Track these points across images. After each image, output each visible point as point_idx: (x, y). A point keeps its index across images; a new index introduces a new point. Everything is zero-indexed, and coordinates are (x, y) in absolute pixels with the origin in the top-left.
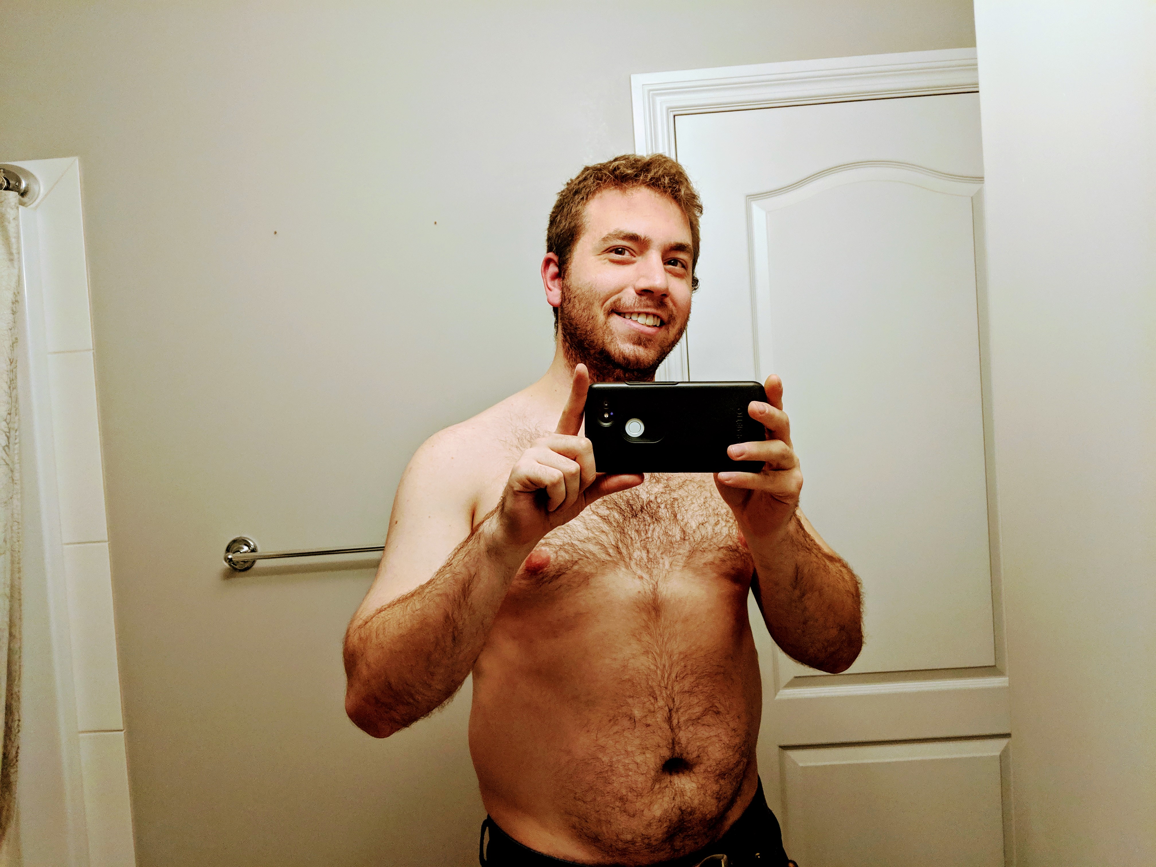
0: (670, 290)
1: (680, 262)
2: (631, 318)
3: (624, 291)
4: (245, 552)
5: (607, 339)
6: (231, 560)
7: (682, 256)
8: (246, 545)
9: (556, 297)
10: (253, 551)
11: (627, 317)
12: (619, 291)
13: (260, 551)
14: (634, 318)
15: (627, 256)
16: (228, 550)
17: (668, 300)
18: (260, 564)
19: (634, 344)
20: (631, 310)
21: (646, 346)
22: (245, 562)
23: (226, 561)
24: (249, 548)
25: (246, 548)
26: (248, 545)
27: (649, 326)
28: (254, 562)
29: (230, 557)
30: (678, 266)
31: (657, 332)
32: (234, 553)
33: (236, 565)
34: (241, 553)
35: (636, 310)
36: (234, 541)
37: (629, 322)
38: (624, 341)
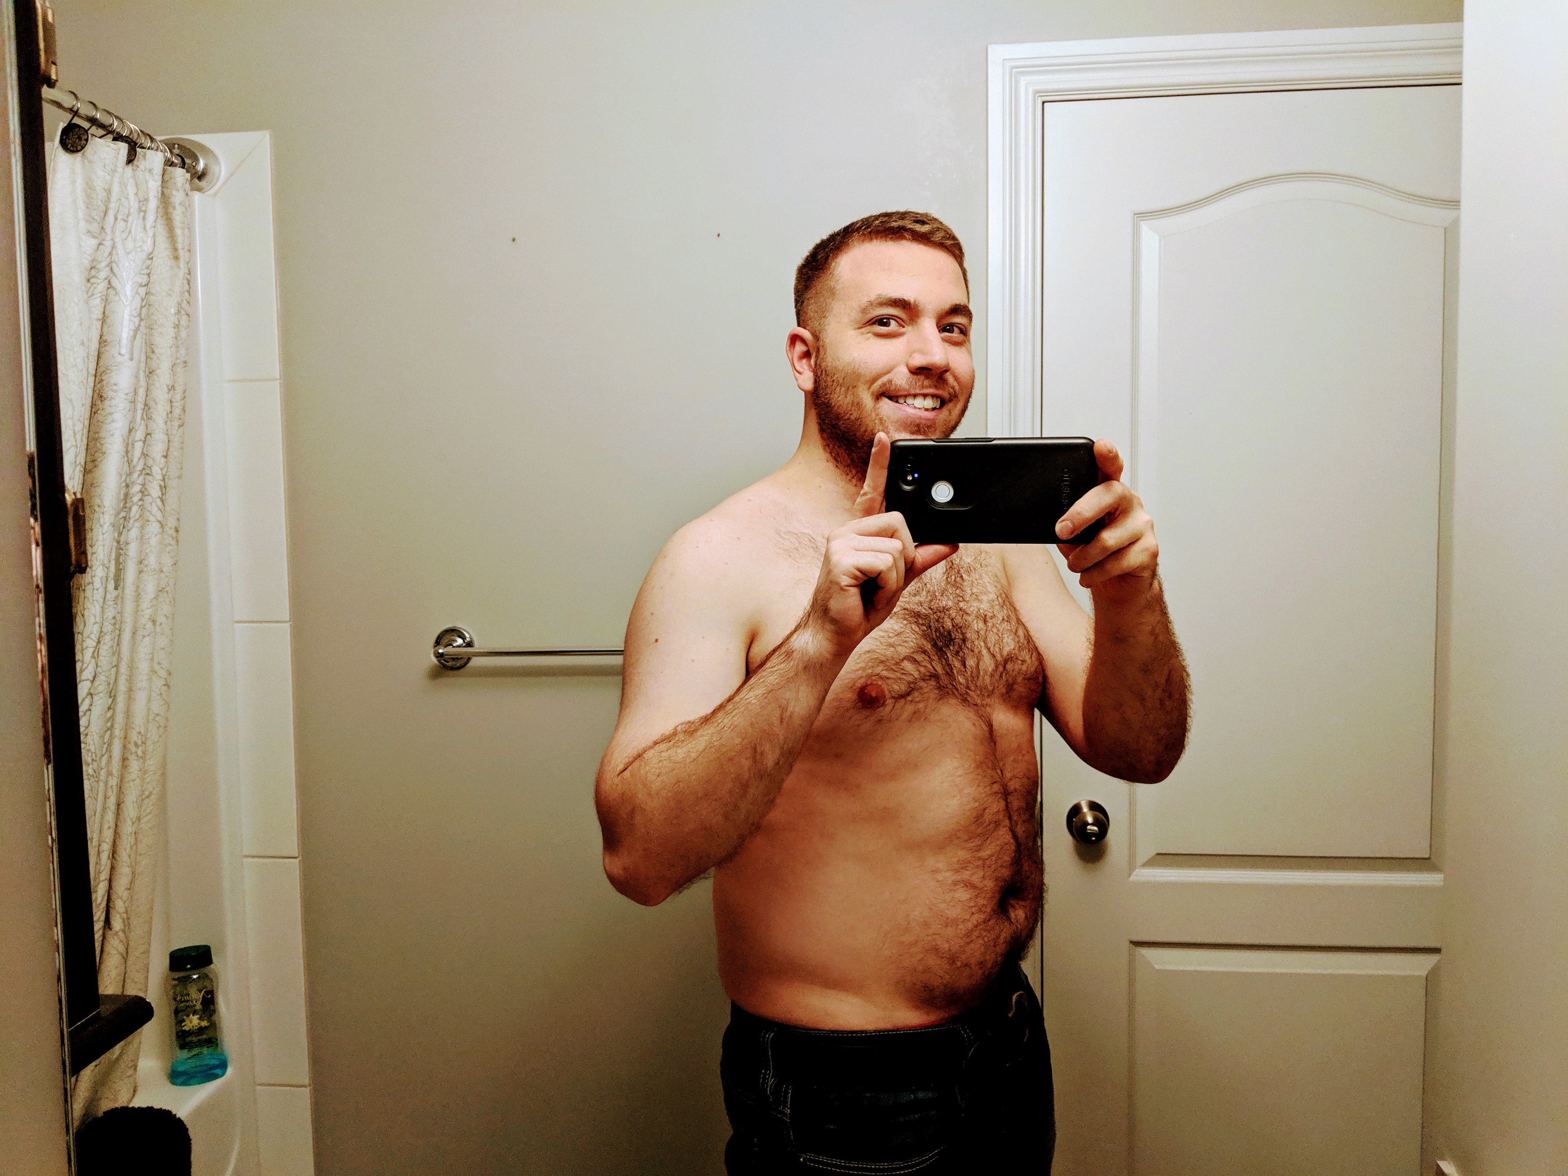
0: (951, 365)
1: (958, 328)
2: (905, 402)
3: (897, 370)
4: (459, 646)
6: (442, 655)
7: (960, 321)
8: (460, 637)
9: (806, 379)
10: (469, 645)
11: (901, 402)
12: (890, 371)
13: (478, 646)
14: (910, 401)
15: (893, 327)
16: (438, 643)
17: (948, 378)
18: (476, 662)
19: (913, 433)
20: (905, 393)
21: (924, 434)
22: (458, 658)
23: (436, 655)
24: (464, 641)
25: (460, 641)
26: (463, 638)
27: (927, 410)
28: (469, 659)
29: (441, 651)
30: (955, 333)
31: (936, 416)
32: (445, 647)
33: (448, 662)
34: (454, 647)
35: (912, 391)
36: (446, 632)
37: (903, 407)
38: (897, 429)
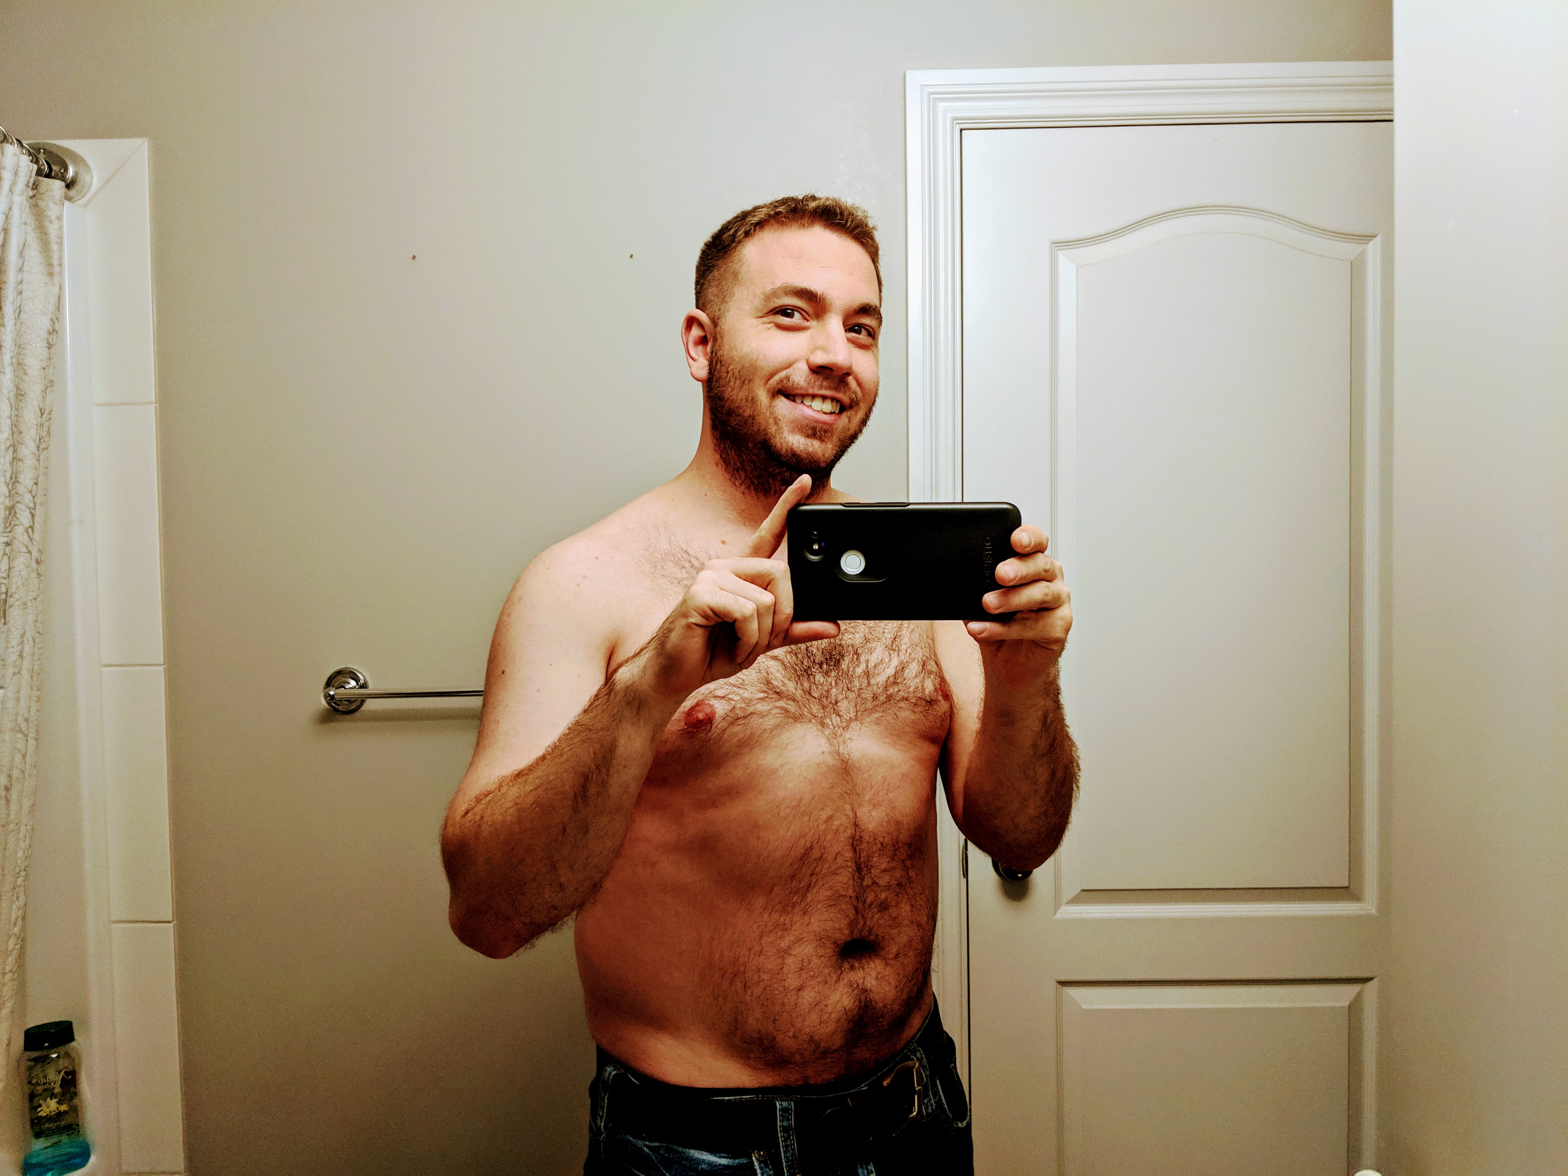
0: (854, 368)
1: (865, 329)
2: (802, 402)
3: (795, 366)
4: (352, 688)
5: (773, 429)
6: (332, 697)
7: (867, 321)
8: (353, 679)
9: (701, 367)
10: (364, 686)
11: (799, 401)
12: (789, 366)
13: (372, 688)
14: (807, 402)
15: (797, 319)
16: (329, 684)
17: (851, 380)
18: (371, 705)
19: (808, 436)
20: (803, 392)
21: (821, 440)
22: (349, 701)
23: (326, 697)
24: (358, 684)
25: (353, 683)
26: (357, 680)
27: (825, 413)
28: (363, 702)
29: (332, 693)
30: (862, 334)
31: (835, 420)
32: (337, 688)
33: (338, 705)
34: (346, 689)
35: (811, 391)
36: (339, 673)
37: (801, 406)
38: (792, 431)
